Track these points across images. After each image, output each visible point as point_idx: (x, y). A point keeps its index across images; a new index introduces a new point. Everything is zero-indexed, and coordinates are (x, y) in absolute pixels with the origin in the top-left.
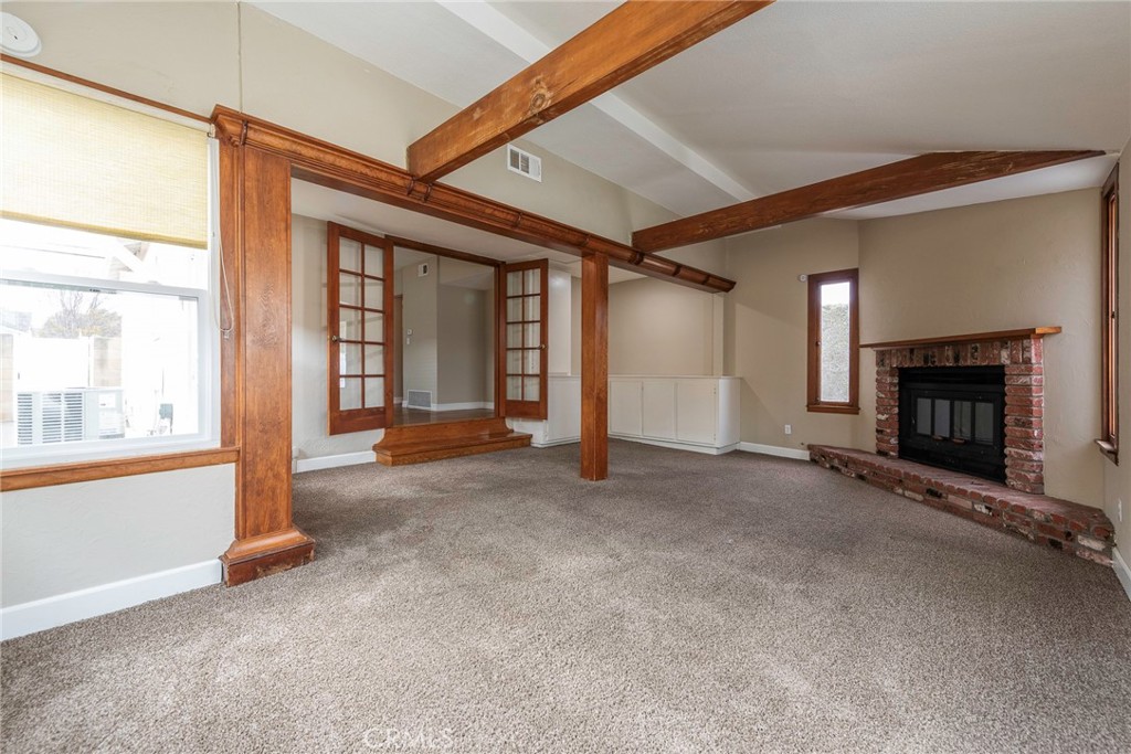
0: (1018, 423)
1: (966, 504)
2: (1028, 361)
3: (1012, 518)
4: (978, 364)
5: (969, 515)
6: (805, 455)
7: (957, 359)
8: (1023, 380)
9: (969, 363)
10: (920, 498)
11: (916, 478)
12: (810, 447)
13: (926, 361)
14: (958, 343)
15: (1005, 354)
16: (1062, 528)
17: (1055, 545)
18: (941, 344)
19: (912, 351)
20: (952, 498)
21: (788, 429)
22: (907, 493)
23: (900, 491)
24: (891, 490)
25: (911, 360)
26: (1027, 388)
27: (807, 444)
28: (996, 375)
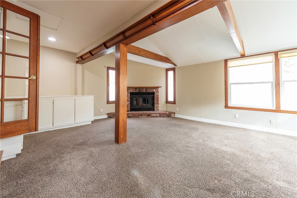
0: (157, 101)
1: (155, 115)
2: (158, 91)
3: (163, 115)
4: (150, 91)
5: (156, 117)
6: (106, 116)
7: (146, 91)
8: (158, 94)
9: (148, 91)
10: (146, 117)
11: (146, 113)
12: (108, 114)
13: (139, 91)
14: (146, 88)
15: (155, 90)
16: (169, 114)
17: (169, 117)
18: (143, 88)
19: (136, 89)
20: (153, 115)
21: (102, 110)
22: (143, 117)
23: (141, 117)
24: (139, 117)
25: (136, 90)
26: (158, 95)
27: (107, 113)
28: (153, 93)
